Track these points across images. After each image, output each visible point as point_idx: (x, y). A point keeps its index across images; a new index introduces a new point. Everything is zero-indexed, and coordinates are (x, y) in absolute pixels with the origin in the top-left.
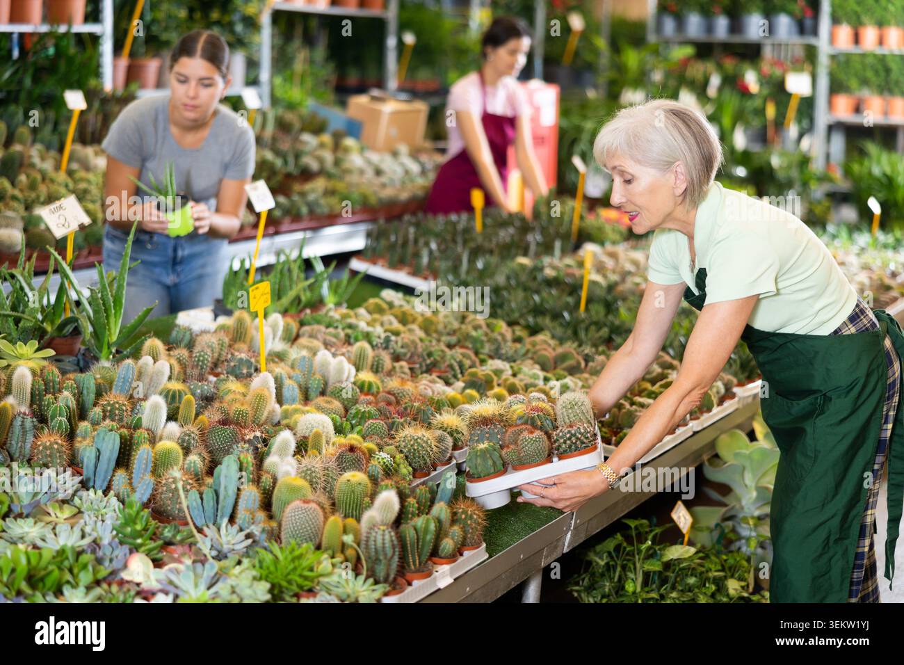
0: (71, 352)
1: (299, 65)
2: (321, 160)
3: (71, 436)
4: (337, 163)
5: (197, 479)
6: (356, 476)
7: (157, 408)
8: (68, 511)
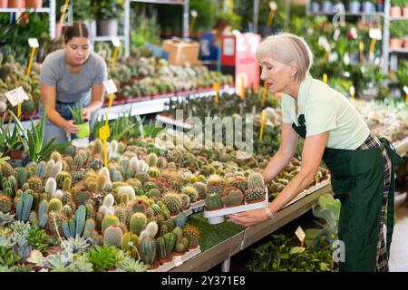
0: (19, 158)
1: (143, 27)
2: (149, 70)
3: (13, 196)
5: (68, 215)
6: (140, 215)
7: (51, 183)
8: (7, 230)
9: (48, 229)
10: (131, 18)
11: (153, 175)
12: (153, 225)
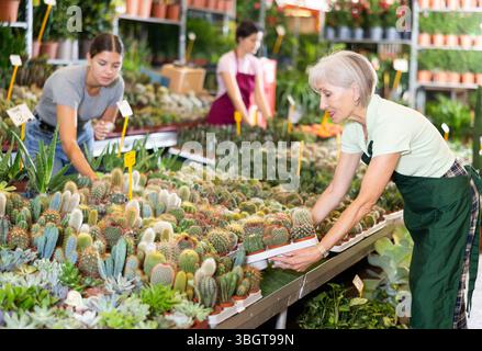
0: (22, 190)
1: (132, 50)
3: (29, 230)
6: (190, 251)
11: (188, 210)
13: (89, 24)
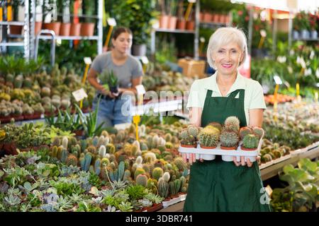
0: (81, 135)
1: (165, 49)
2: (168, 80)
3: (78, 156)
4: (173, 81)
5: (114, 169)
6: (158, 169)
7: (103, 149)
8: (76, 176)
9: (101, 176)
10: (156, 43)
11: (168, 147)
12: (167, 174)
13: (137, 36)
